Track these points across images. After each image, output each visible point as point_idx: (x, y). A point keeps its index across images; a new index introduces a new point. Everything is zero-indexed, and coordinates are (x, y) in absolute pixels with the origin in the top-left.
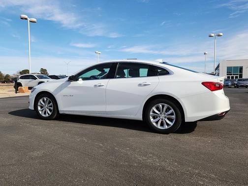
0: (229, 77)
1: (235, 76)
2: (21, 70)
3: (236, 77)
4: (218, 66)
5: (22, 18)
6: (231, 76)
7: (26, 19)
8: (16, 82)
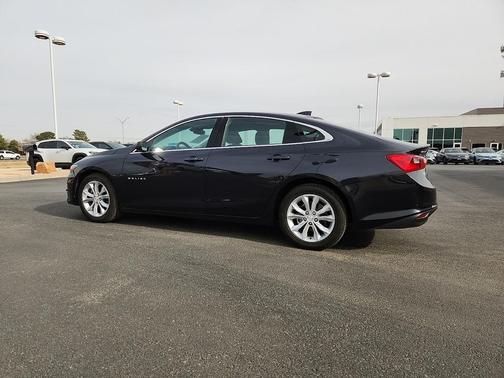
4: (379, 129)
5: (38, 37)
7: (47, 38)
8: (31, 153)
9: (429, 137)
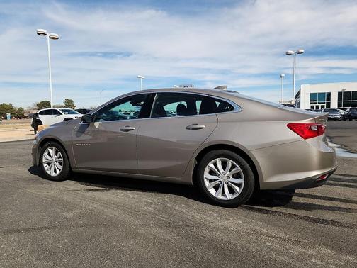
0: (312, 107)
1: (320, 105)
2: (39, 102)
3: (323, 107)
4: (299, 93)
5: (39, 34)
6: (315, 105)
7: (45, 35)
8: (34, 118)
9: (340, 98)
